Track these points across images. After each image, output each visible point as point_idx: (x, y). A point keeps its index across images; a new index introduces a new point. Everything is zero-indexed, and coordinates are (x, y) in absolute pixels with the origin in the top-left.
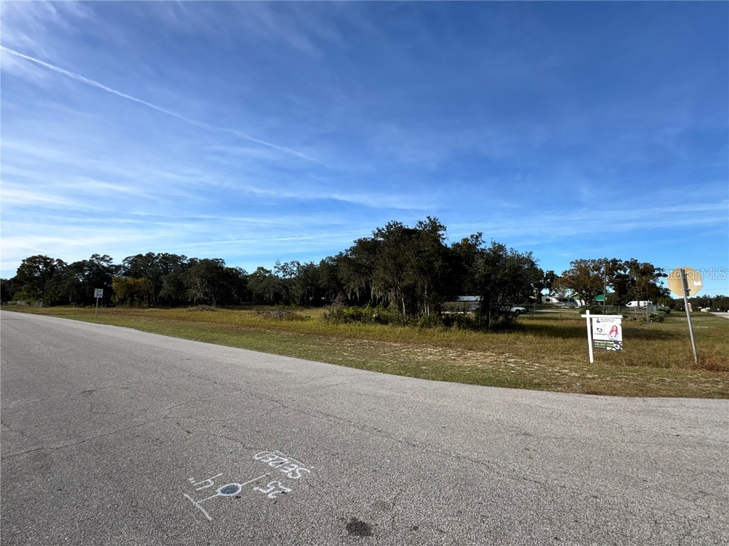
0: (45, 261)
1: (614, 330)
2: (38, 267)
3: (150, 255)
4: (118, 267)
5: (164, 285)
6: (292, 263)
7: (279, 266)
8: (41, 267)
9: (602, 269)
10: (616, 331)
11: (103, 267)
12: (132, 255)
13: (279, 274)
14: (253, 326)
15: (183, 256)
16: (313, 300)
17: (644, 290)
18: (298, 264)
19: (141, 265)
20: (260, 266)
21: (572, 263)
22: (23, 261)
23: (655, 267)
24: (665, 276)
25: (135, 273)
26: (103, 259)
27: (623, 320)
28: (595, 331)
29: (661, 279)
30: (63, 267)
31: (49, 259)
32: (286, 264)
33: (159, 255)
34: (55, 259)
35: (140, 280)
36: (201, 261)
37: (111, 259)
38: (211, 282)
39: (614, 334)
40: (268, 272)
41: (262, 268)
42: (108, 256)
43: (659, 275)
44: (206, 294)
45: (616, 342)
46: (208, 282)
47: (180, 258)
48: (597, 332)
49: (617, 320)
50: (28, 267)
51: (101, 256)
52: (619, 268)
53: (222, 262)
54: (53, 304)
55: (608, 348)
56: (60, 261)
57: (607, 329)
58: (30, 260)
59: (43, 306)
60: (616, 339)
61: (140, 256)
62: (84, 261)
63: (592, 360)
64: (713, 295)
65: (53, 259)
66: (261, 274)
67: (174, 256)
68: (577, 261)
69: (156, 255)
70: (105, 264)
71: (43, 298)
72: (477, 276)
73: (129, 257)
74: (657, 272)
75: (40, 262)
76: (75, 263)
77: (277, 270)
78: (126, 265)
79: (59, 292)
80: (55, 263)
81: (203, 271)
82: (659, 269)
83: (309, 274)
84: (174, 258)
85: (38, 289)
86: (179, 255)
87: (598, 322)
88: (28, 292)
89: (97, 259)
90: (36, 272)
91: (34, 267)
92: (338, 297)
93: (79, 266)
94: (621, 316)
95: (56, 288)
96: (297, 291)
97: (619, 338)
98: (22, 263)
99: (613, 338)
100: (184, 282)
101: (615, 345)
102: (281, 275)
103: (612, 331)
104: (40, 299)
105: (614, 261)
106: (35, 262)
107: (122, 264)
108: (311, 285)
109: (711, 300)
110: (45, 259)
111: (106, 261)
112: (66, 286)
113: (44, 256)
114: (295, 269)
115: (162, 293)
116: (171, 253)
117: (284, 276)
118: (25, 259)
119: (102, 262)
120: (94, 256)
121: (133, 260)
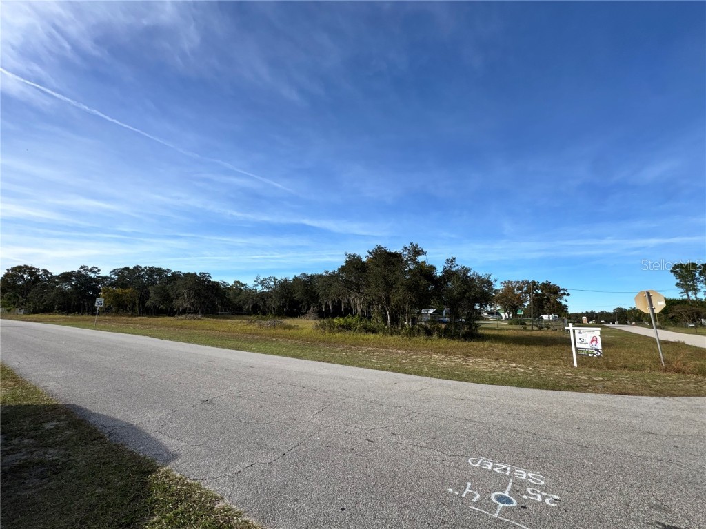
0: (31, 270)
1: (594, 340)
2: (22, 276)
3: (137, 268)
4: (105, 278)
5: (150, 295)
6: (270, 278)
7: (259, 281)
8: (25, 276)
9: (525, 289)
10: (596, 341)
11: (90, 277)
12: (119, 268)
13: (257, 287)
14: (256, 335)
15: (168, 270)
16: (287, 311)
17: (553, 306)
18: (275, 279)
19: (128, 277)
20: (237, 280)
21: (501, 283)
22: (8, 270)
23: (561, 288)
24: (568, 295)
25: (123, 284)
26: (91, 270)
27: (601, 332)
28: (577, 340)
29: (565, 297)
30: (48, 277)
31: (34, 269)
32: (265, 279)
33: (146, 268)
34: (41, 269)
35: (127, 291)
36: (184, 274)
37: (99, 270)
38: (198, 293)
39: (594, 343)
40: (243, 285)
41: (238, 282)
42: (96, 268)
43: (564, 294)
44: (193, 305)
45: (597, 350)
46: (196, 293)
47: (165, 271)
48: (580, 341)
49: (597, 332)
50: (12, 276)
51: (90, 267)
52: (537, 289)
53: (209, 276)
54: (35, 312)
55: (590, 355)
56: (45, 271)
57: (588, 340)
58: (14, 269)
59: (24, 314)
60: (596, 347)
61: (127, 269)
62: (72, 272)
63: (576, 365)
64: (597, 311)
65: (38, 269)
66: (238, 288)
67: (160, 270)
68: (505, 282)
69: (143, 268)
70: (93, 275)
71: (25, 305)
72: (455, 294)
73: (117, 269)
74: (562, 292)
75: (25, 272)
76: (63, 274)
77: (256, 284)
78: (113, 276)
79: (45, 301)
80: (41, 273)
81: (191, 283)
82: (564, 290)
83: (285, 288)
84: (160, 272)
85: (20, 297)
86: (165, 268)
87: (580, 333)
88: (9, 299)
89: (85, 270)
90: (19, 280)
91: (19, 276)
92: (312, 308)
93: (66, 277)
94: (600, 329)
95: (42, 296)
96: (274, 303)
97: (599, 346)
98: (6, 272)
99: (594, 346)
100: (171, 293)
101: (595, 352)
102: (259, 288)
103: (592, 341)
104: (23, 307)
105: (534, 283)
106: (20, 272)
107: (109, 275)
108: (287, 298)
109: (596, 314)
110: (31, 268)
111: (93, 272)
112: (53, 294)
113: (29, 266)
114: (272, 283)
115: (148, 303)
116: (157, 266)
117: (263, 289)
118: (10, 268)
119: (89, 273)
120: (82, 267)
121: (120, 272)
